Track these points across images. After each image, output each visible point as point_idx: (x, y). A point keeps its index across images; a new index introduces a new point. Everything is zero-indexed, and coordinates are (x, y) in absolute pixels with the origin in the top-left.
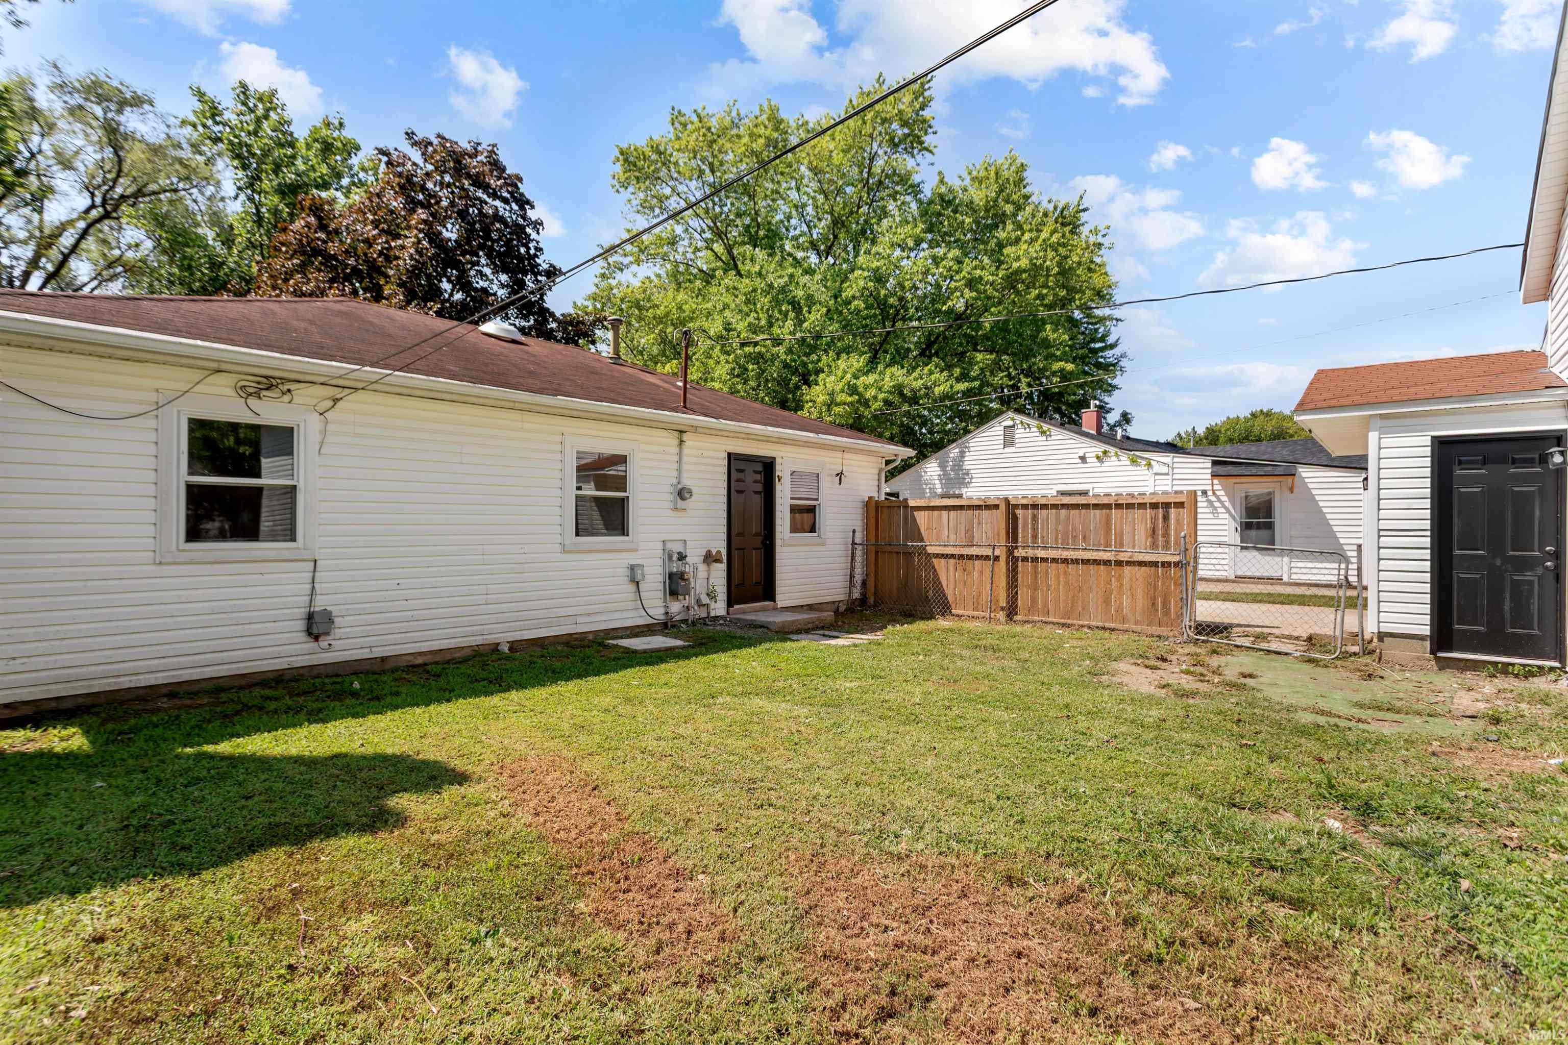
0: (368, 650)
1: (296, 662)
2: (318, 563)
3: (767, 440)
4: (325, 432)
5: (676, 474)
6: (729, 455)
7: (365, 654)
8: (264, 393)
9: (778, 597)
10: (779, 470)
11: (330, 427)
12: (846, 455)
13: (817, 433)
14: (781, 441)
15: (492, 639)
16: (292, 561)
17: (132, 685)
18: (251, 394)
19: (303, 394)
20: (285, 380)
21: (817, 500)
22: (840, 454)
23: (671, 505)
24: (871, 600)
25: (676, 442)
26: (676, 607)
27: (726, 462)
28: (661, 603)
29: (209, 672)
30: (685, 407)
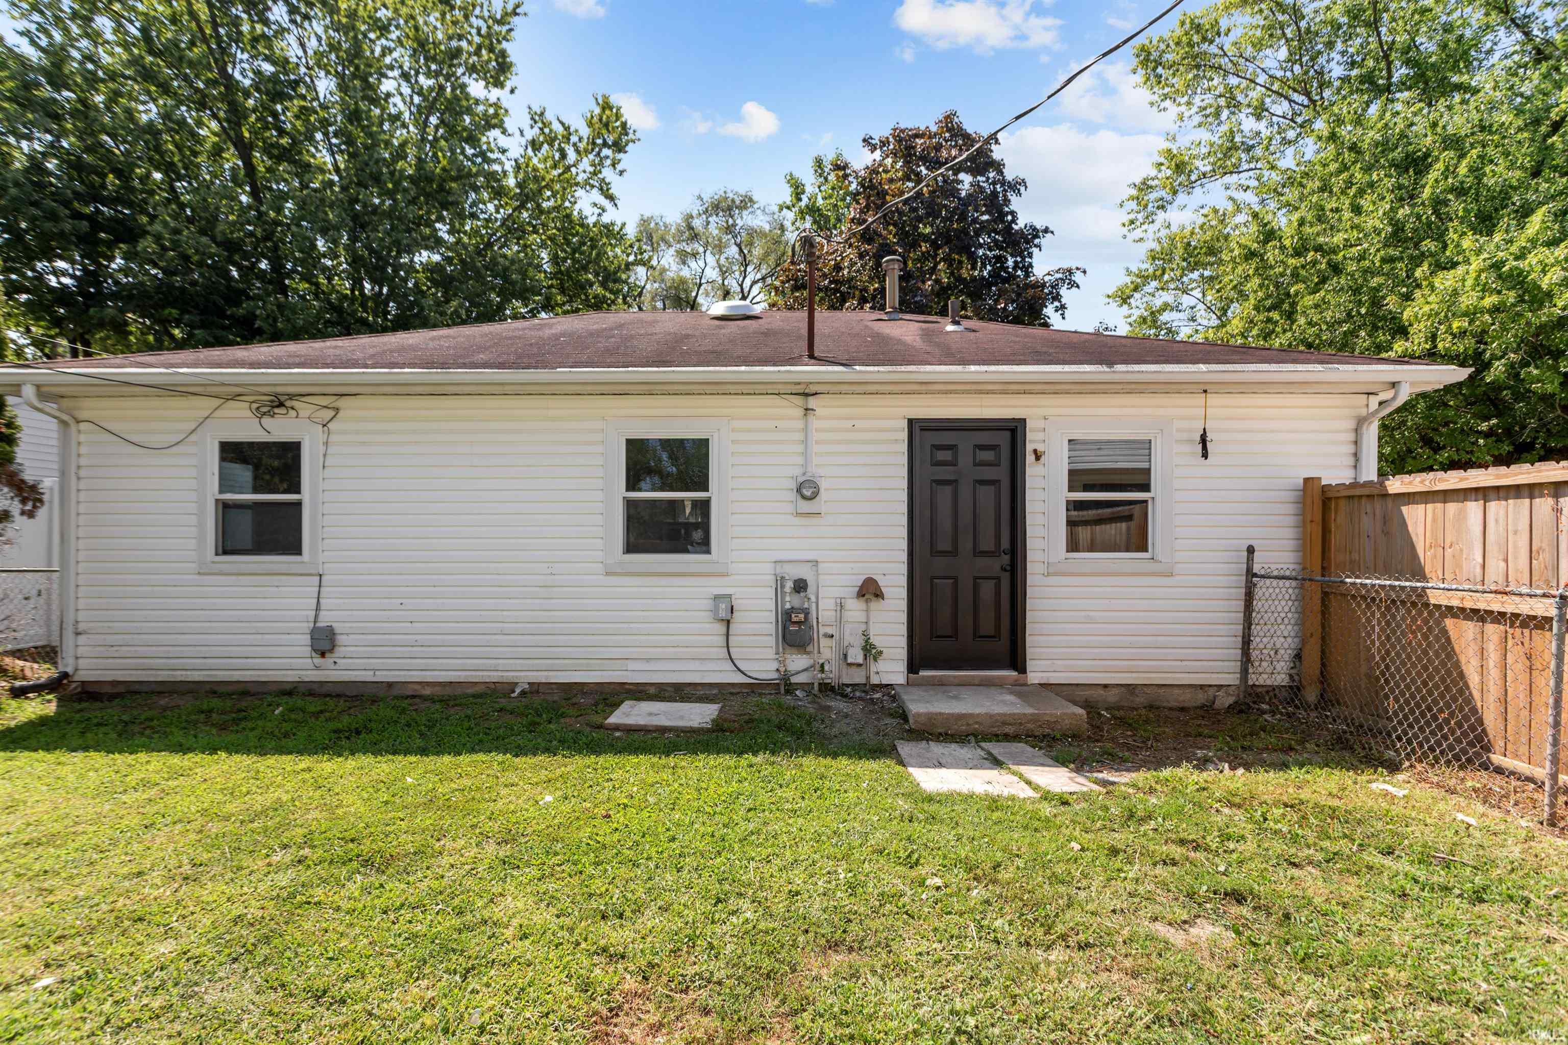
0: (371, 673)
1: (307, 676)
2: (324, 578)
3: (1008, 389)
4: (326, 444)
5: (800, 460)
6: (911, 422)
7: (368, 676)
8: (276, 410)
9: (1030, 666)
10: (1033, 440)
11: (333, 438)
12: (1213, 399)
13: (1110, 364)
14: (1025, 389)
15: (509, 676)
16: (301, 575)
17: (183, 679)
18: (265, 414)
19: (304, 408)
20: (291, 397)
21: (1146, 487)
22: (1200, 399)
23: (790, 508)
24: (1311, 695)
25: (801, 412)
26: (797, 662)
27: (904, 435)
28: (771, 653)
29: (236, 676)
30: (811, 356)
